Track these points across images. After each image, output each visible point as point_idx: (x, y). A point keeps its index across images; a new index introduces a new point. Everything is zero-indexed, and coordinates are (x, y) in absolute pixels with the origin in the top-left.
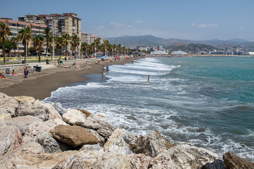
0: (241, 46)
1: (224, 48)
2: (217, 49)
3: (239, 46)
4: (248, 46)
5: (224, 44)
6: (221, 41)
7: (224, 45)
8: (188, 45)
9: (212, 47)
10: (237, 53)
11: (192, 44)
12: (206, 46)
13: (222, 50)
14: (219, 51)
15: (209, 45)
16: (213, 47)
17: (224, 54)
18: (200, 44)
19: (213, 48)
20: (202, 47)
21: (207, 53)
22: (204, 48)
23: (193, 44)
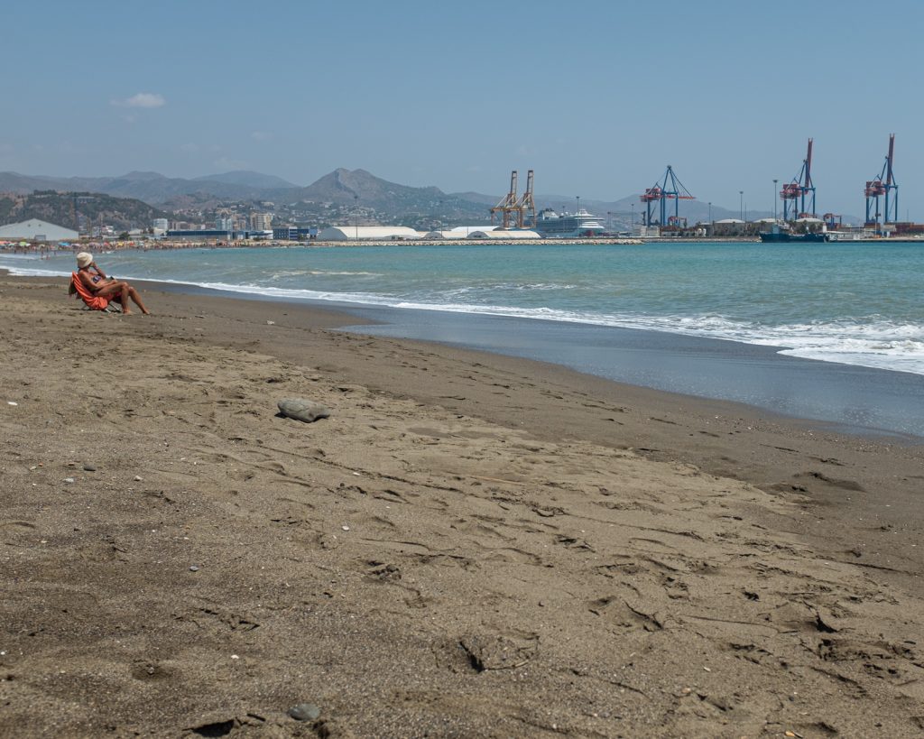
0: (267, 204)
1: (200, 214)
2: (171, 217)
3: (259, 203)
4: (293, 205)
5: (192, 196)
6: (174, 181)
7: (193, 199)
8: (26, 199)
9: (143, 207)
10: (287, 230)
11: (45, 193)
12: (114, 201)
13: (190, 220)
14: (182, 227)
15: (129, 200)
16: (150, 208)
17: (229, 237)
18: (87, 194)
19: (151, 212)
20: (96, 209)
21: (145, 232)
22: (110, 215)
23: (54, 193)
